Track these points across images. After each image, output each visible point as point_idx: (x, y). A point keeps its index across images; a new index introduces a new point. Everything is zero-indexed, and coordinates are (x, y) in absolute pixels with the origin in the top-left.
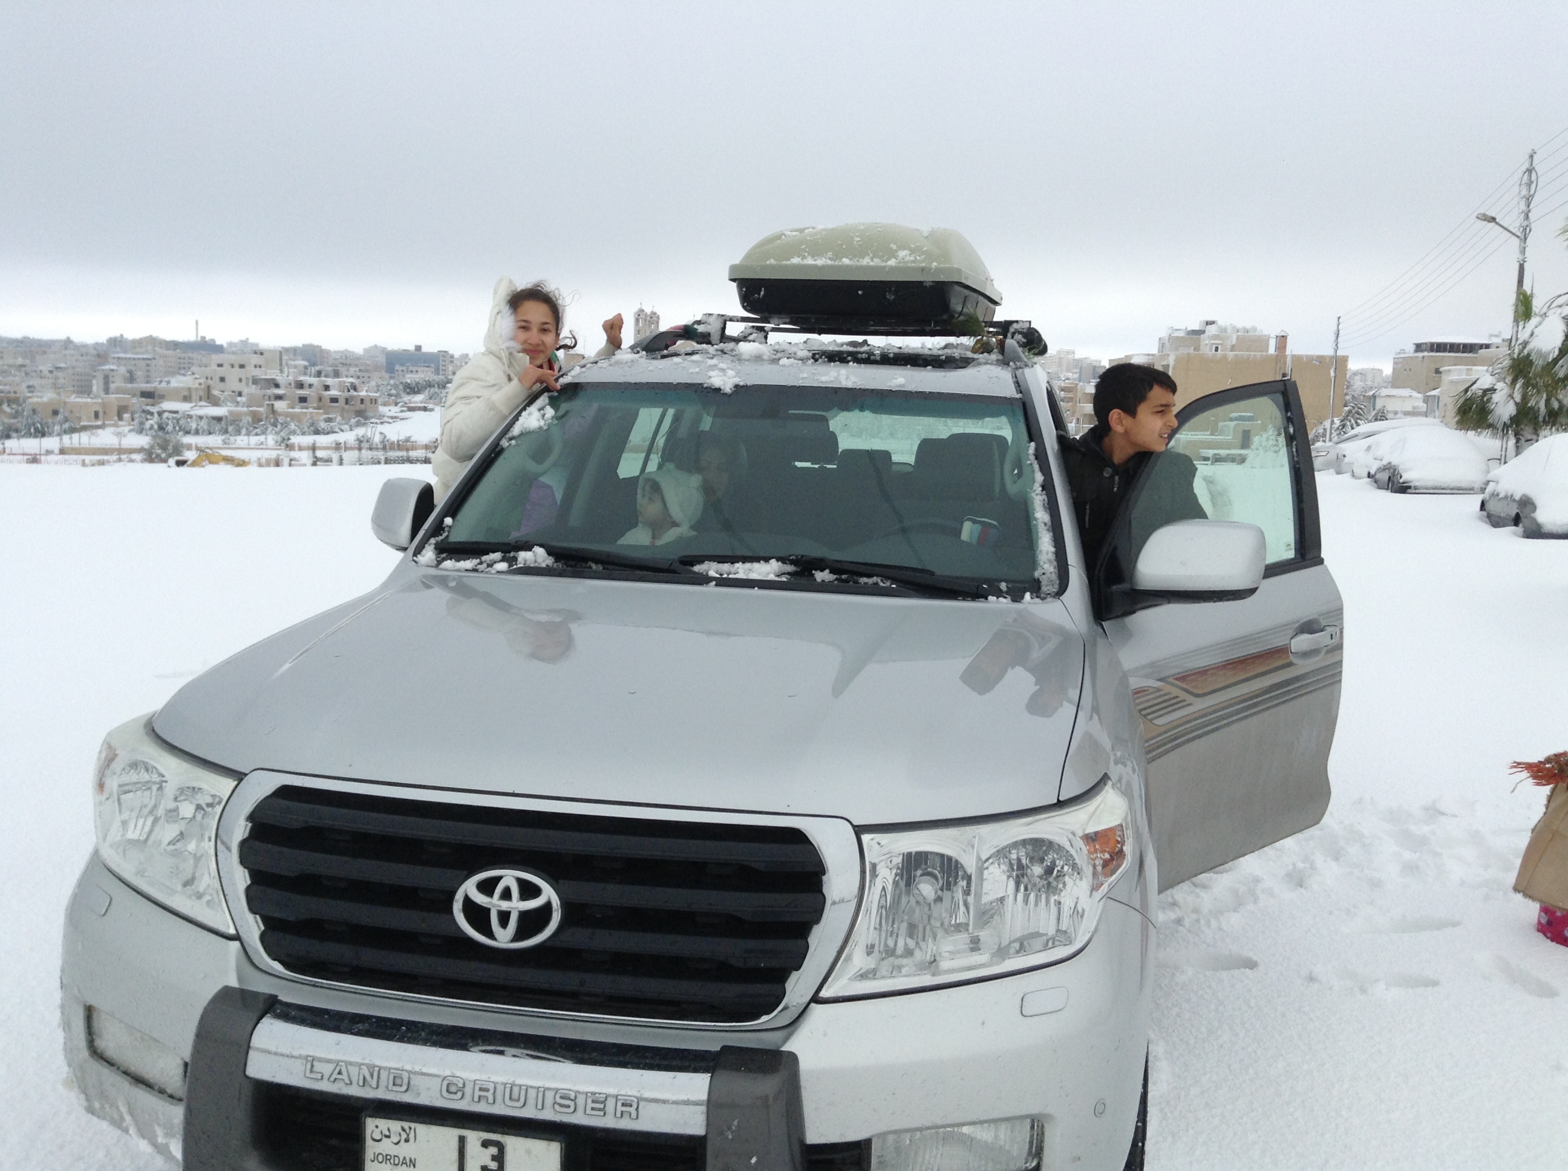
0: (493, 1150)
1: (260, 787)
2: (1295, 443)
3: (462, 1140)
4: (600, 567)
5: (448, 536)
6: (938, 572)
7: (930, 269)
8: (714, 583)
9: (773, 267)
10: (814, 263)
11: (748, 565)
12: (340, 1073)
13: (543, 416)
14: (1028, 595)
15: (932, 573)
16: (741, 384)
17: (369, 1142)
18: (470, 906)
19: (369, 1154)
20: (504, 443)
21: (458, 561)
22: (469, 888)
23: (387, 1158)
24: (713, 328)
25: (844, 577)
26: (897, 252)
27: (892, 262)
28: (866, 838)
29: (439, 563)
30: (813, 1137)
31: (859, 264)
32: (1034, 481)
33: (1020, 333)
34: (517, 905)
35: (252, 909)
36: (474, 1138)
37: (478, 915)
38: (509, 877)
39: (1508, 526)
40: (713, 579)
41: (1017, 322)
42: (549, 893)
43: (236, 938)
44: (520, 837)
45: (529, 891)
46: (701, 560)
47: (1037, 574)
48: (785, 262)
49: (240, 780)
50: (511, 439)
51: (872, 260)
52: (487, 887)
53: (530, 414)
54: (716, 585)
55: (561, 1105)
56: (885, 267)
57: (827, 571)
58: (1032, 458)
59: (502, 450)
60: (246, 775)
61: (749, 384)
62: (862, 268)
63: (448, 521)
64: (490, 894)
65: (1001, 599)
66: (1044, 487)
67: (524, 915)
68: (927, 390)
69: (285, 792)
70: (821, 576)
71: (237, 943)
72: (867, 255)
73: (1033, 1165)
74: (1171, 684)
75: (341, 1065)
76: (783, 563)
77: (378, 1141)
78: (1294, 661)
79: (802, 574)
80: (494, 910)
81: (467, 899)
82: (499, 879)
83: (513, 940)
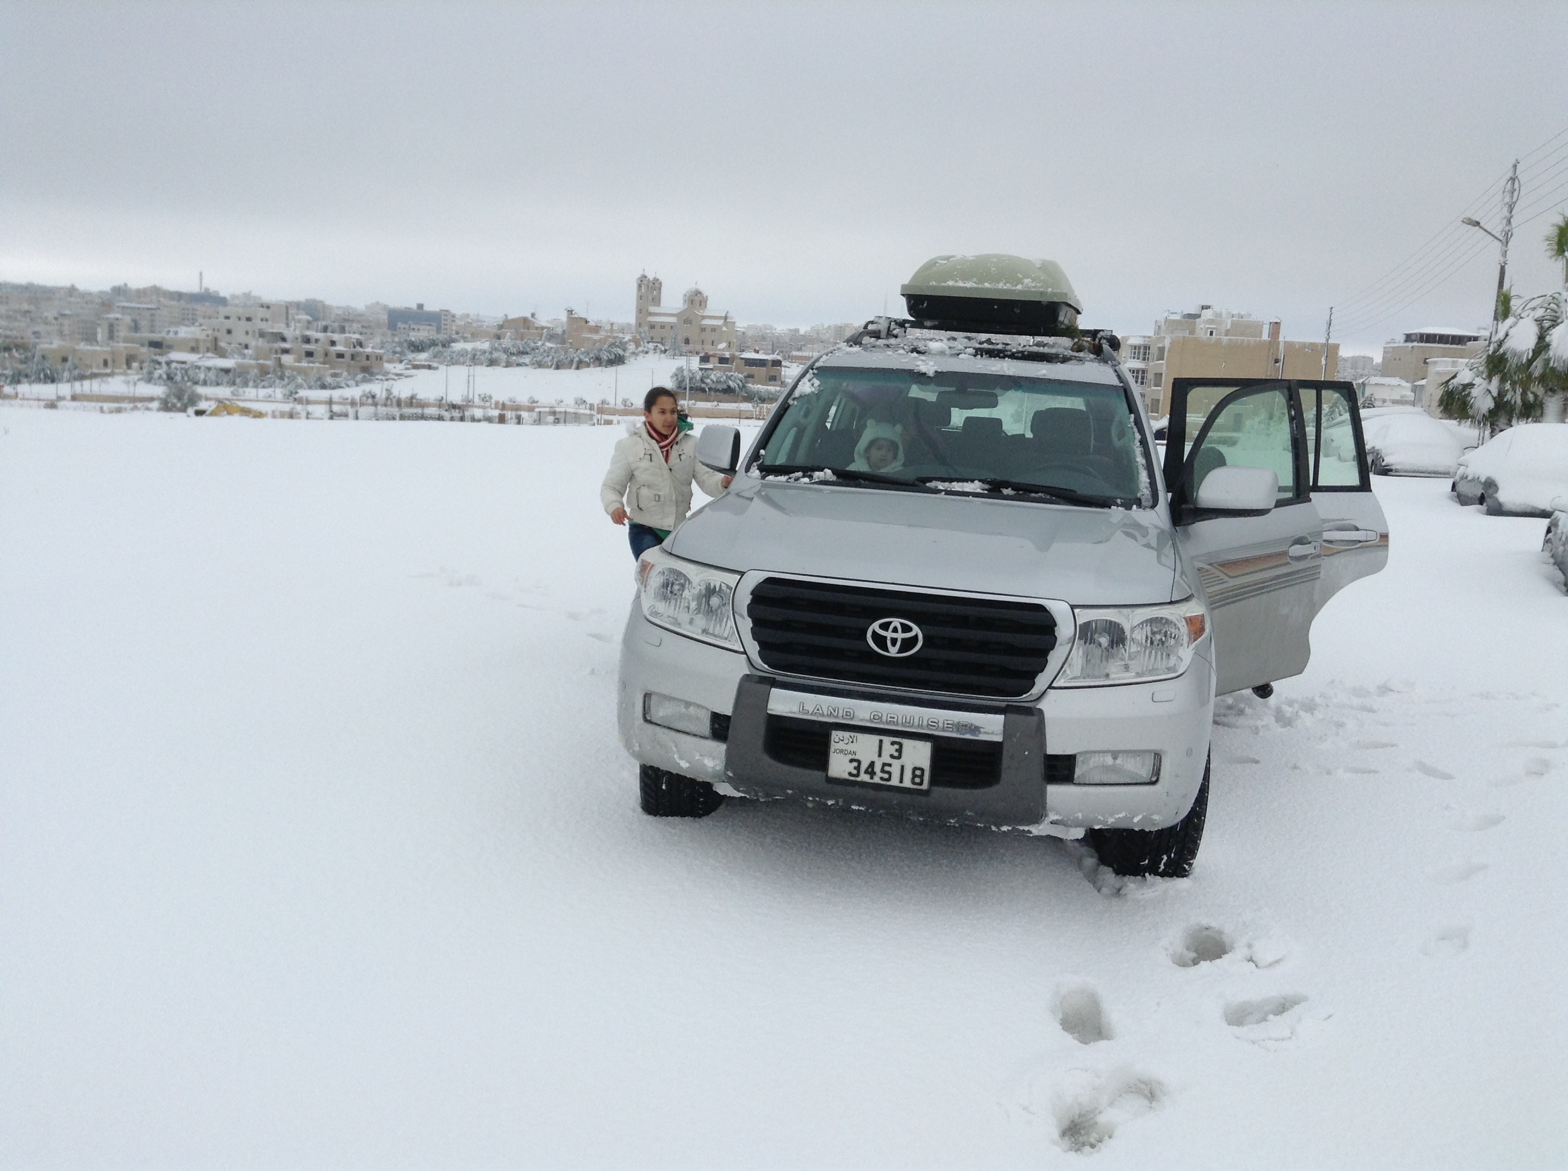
0: (897, 747)
1: (754, 579)
2: (1294, 422)
3: (881, 741)
5: (763, 462)
6: (1079, 492)
7: (1047, 293)
8: (943, 493)
9: (934, 288)
10: (964, 285)
11: (961, 484)
12: (818, 710)
13: (813, 385)
14: (1134, 507)
15: (1075, 492)
16: (939, 370)
17: (833, 743)
18: (875, 635)
19: (832, 749)
20: (790, 402)
21: (776, 476)
22: (875, 626)
23: (841, 751)
25: (1021, 492)
26: (1022, 279)
27: (1019, 287)
28: (1077, 610)
30: (1051, 750)
31: (995, 287)
32: (1135, 439)
33: (1104, 338)
34: (900, 636)
35: (754, 638)
36: (887, 740)
37: (880, 641)
38: (896, 622)
39: (1475, 504)
40: (942, 491)
41: (1103, 330)
42: (916, 630)
43: (744, 653)
45: (906, 629)
46: (930, 480)
47: (1139, 495)
48: (943, 284)
49: (743, 575)
50: (794, 399)
51: (1005, 284)
52: (885, 626)
53: (804, 383)
54: (945, 494)
55: (935, 722)
56: (1015, 290)
57: (1010, 489)
58: (1133, 424)
59: (789, 406)
60: (745, 573)
61: (944, 371)
62: (998, 290)
63: (762, 452)
64: (886, 630)
65: (1119, 508)
66: (1141, 442)
67: (903, 640)
68: (1062, 378)
69: (770, 581)
70: (1006, 492)
71: (745, 656)
72: (1002, 281)
73: (1154, 779)
74: (1215, 568)
75: (818, 706)
76: (983, 483)
77: (838, 742)
78: (1291, 562)
79: (995, 489)
80: (889, 638)
81: (874, 632)
82: (891, 622)
83: (898, 653)
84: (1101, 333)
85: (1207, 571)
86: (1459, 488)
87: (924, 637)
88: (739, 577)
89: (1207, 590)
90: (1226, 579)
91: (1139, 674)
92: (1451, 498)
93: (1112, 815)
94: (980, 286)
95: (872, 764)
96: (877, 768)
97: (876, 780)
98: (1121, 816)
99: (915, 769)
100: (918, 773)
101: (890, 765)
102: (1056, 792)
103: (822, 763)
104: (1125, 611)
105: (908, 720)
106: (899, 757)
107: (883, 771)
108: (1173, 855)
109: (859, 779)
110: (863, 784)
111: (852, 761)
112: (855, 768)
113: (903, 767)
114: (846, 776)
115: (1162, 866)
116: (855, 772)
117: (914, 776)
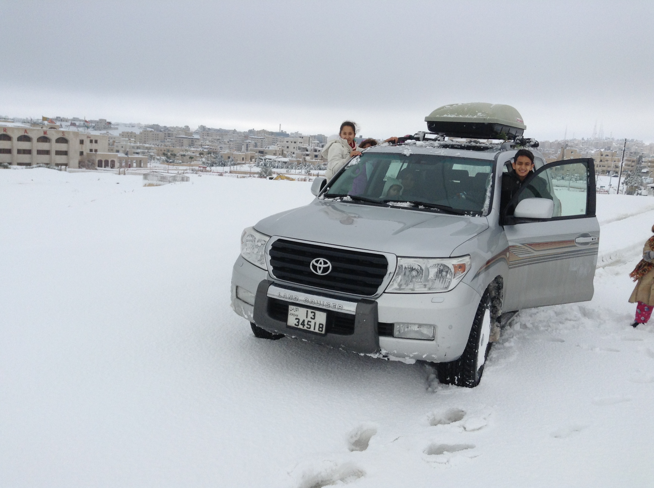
0: (313, 314)
1: (274, 239)
2: (589, 178)
3: (307, 311)
4: (363, 202)
5: (327, 192)
6: (453, 208)
7: (487, 119)
8: (390, 207)
9: (437, 118)
10: (450, 116)
11: (401, 203)
12: (285, 296)
13: (357, 161)
14: (477, 215)
16: (412, 154)
17: (289, 311)
19: (289, 314)
20: (346, 168)
21: (329, 199)
22: (313, 262)
23: (293, 314)
24: (421, 136)
25: (427, 208)
26: (478, 113)
27: (475, 117)
28: (399, 258)
29: (324, 199)
30: (381, 320)
31: (464, 117)
32: (489, 184)
34: (323, 266)
35: (271, 265)
36: (310, 311)
37: (315, 267)
38: (322, 260)
42: (329, 264)
43: (268, 271)
44: (325, 252)
45: (325, 263)
47: (482, 210)
48: (441, 116)
49: (270, 238)
50: (348, 167)
51: (469, 116)
52: (317, 262)
53: (354, 160)
54: (391, 207)
55: (327, 306)
56: (473, 118)
57: (422, 206)
58: (491, 178)
60: (272, 237)
61: (414, 154)
62: (467, 118)
63: (328, 188)
64: (317, 263)
65: (468, 216)
66: (491, 186)
67: (324, 268)
68: (466, 157)
69: (279, 240)
70: (421, 207)
71: (268, 272)
72: (468, 114)
73: (433, 338)
74: (526, 246)
75: (285, 294)
76: (411, 203)
77: (291, 310)
78: (577, 245)
79: (416, 206)
80: (318, 267)
81: (313, 264)
82: (319, 260)
83: (322, 273)
84: (517, 137)
85: (520, 247)
87: (332, 267)
89: (519, 256)
90: (533, 251)
91: (430, 289)
93: (411, 353)
94: (458, 117)
95: (304, 321)
96: (306, 323)
97: (305, 328)
98: (415, 354)
99: (320, 324)
100: (321, 326)
101: (310, 322)
102: (384, 340)
103: (286, 320)
104: (426, 260)
105: (318, 302)
106: (314, 319)
107: (308, 324)
108: (459, 377)
109: (299, 327)
110: (300, 329)
111: (296, 319)
112: (297, 322)
113: (315, 323)
114: (294, 325)
115: (457, 382)
116: (297, 324)
117: (320, 327)
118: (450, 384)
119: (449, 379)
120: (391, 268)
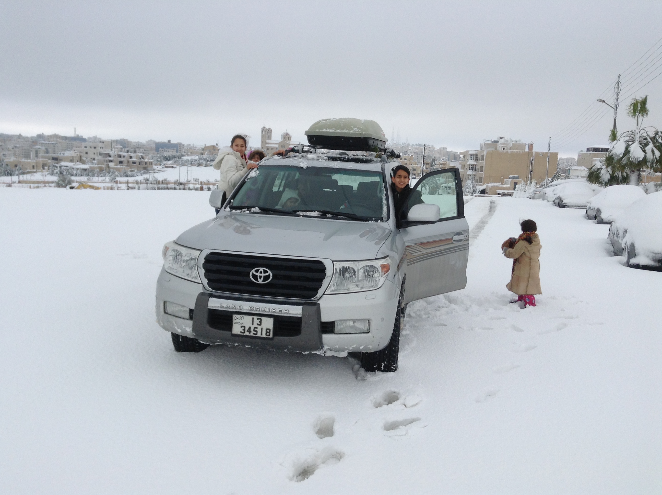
0: (259, 320)
1: (206, 253)
2: (457, 185)
3: (253, 318)
4: (273, 212)
5: (232, 205)
7: (363, 134)
8: (301, 216)
9: (318, 132)
10: (329, 131)
11: (310, 213)
12: (228, 306)
13: (256, 173)
14: (379, 221)
15: (355, 215)
16: (308, 166)
17: (234, 320)
18: (253, 275)
19: (234, 322)
20: (246, 180)
21: (236, 210)
22: (253, 271)
23: (237, 323)
24: (300, 148)
25: (334, 216)
26: (353, 128)
27: (352, 131)
28: (334, 263)
29: (231, 211)
30: (323, 320)
31: (342, 132)
32: (383, 193)
33: (389, 152)
34: (263, 275)
35: (206, 278)
36: (255, 318)
37: (255, 277)
38: (261, 269)
39: (593, 219)
40: (301, 215)
42: (270, 272)
43: (202, 283)
44: (263, 262)
45: (265, 272)
46: (298, 211)
47: (382, 216)
48: (321, 131)
49: (201, 251)
50: (248, 179)
51: (346, 131)
52: (257, 271)
53: (253, 172)
55: (274, 310)
56: (350, 133)
57: (330, 214)
58: (383, 187)
59: (245, 182)
60: (202, 250)
61: (310, 166)
62: (343, 133)
63: (232, 201)
64: (258, 273)
65: (372, 221)
66: (386, 195)
67: (264, 277)
68: (358, 169)
69: (212, 253)
70: (328, 215)
71: (202, 285)
72: (345, 129)
73: (368, 331)
74: (417, 245)
75: (228, 305)
76: (319, 212)
77: (236, 319)
78: (454, 242)
79: (324, 215)
80: (258, 276)
81: (253, 274)
82: (259, 269)
83: (262, 282)
84: (388, 150)
85: (414, 246)
86: (588, 213)
87: (273, 275)
88: (200, 252)
89: (413, 254)
90: (423, 250)
91: (362, 288)
92: (585, 217)
93: (351, 346)
94: (336, 131)
95: (250, 328)
96: (252, 330)
97: (252, 334)
98: (354, 346)
99: (267, 329)
100: (268, 331)
101: (257, 328)
102: (326, 337)
103: (230, 329)
104: (356, 263)
105: (264, 309)
106: (260, 325)
107: (254, 331)
108: (386, 363)
109: (245, 334)
110: (247, 336)
111: (242, 327)
112: (243, 330)
113: (262, 329)
114: (239, 333)
115: (383, 368)
116: (243, 331)
117: (267, 332)
118: (376, 371)
119: (376, 366)
120: (329, 272)
